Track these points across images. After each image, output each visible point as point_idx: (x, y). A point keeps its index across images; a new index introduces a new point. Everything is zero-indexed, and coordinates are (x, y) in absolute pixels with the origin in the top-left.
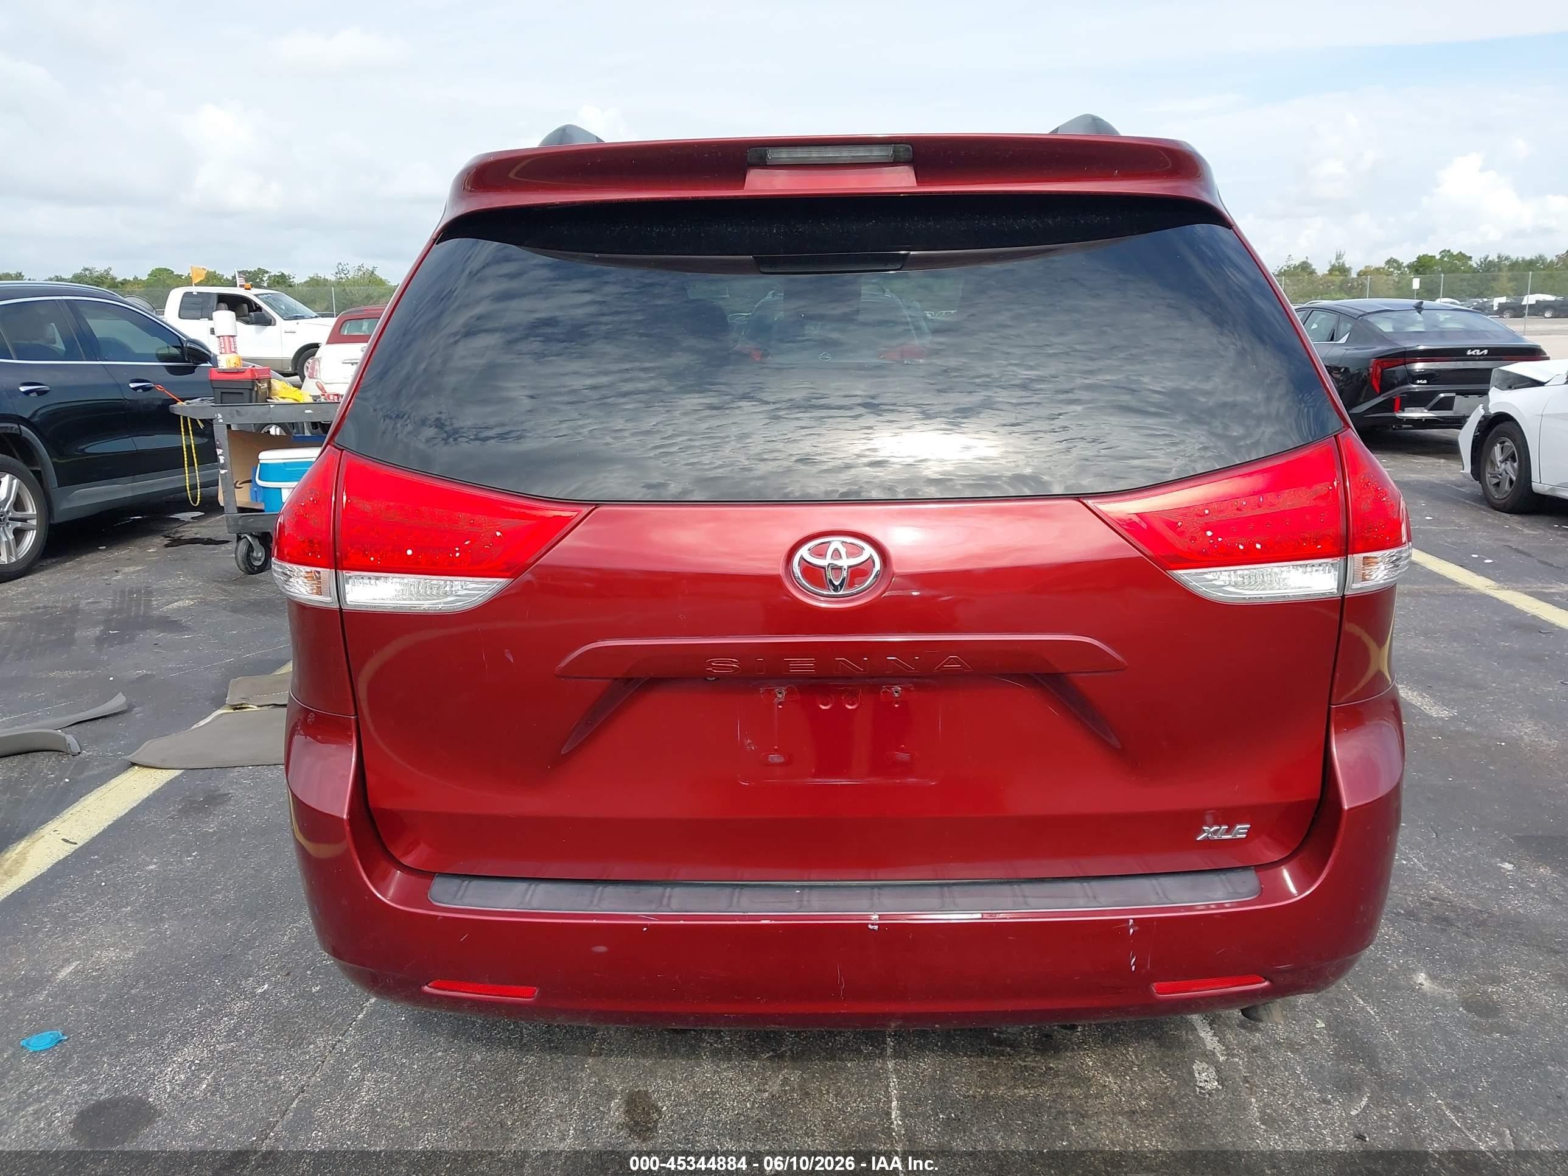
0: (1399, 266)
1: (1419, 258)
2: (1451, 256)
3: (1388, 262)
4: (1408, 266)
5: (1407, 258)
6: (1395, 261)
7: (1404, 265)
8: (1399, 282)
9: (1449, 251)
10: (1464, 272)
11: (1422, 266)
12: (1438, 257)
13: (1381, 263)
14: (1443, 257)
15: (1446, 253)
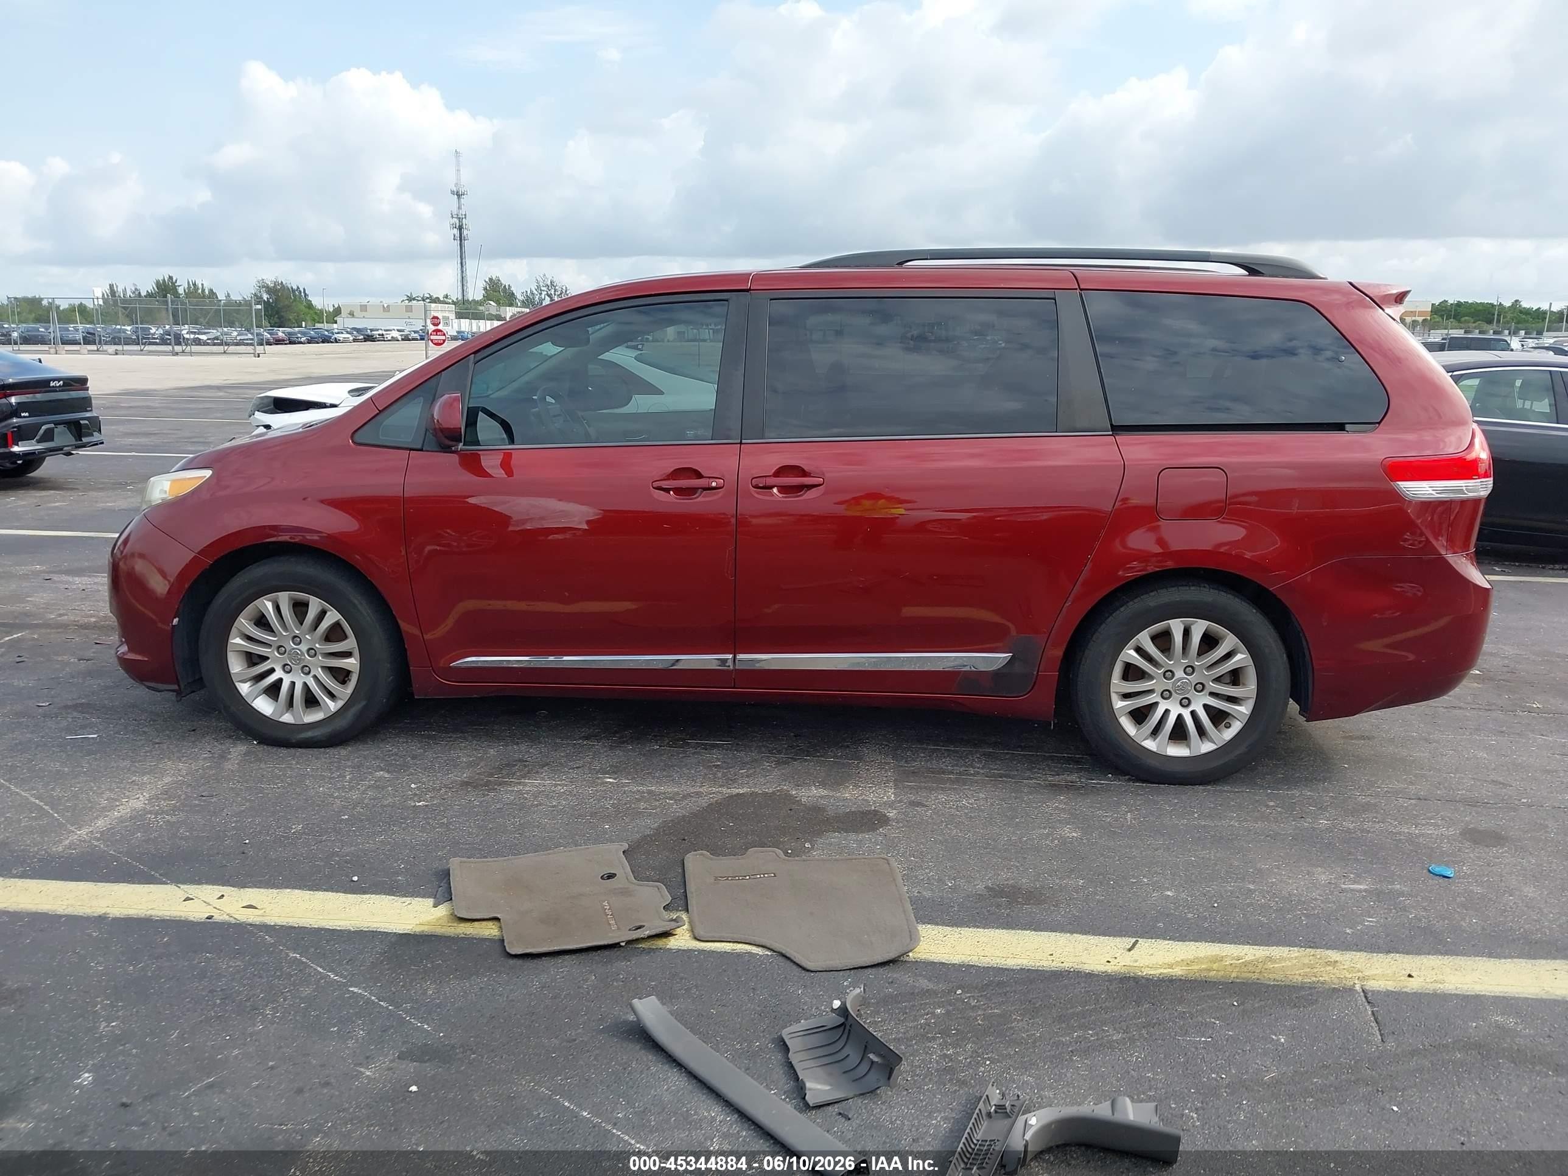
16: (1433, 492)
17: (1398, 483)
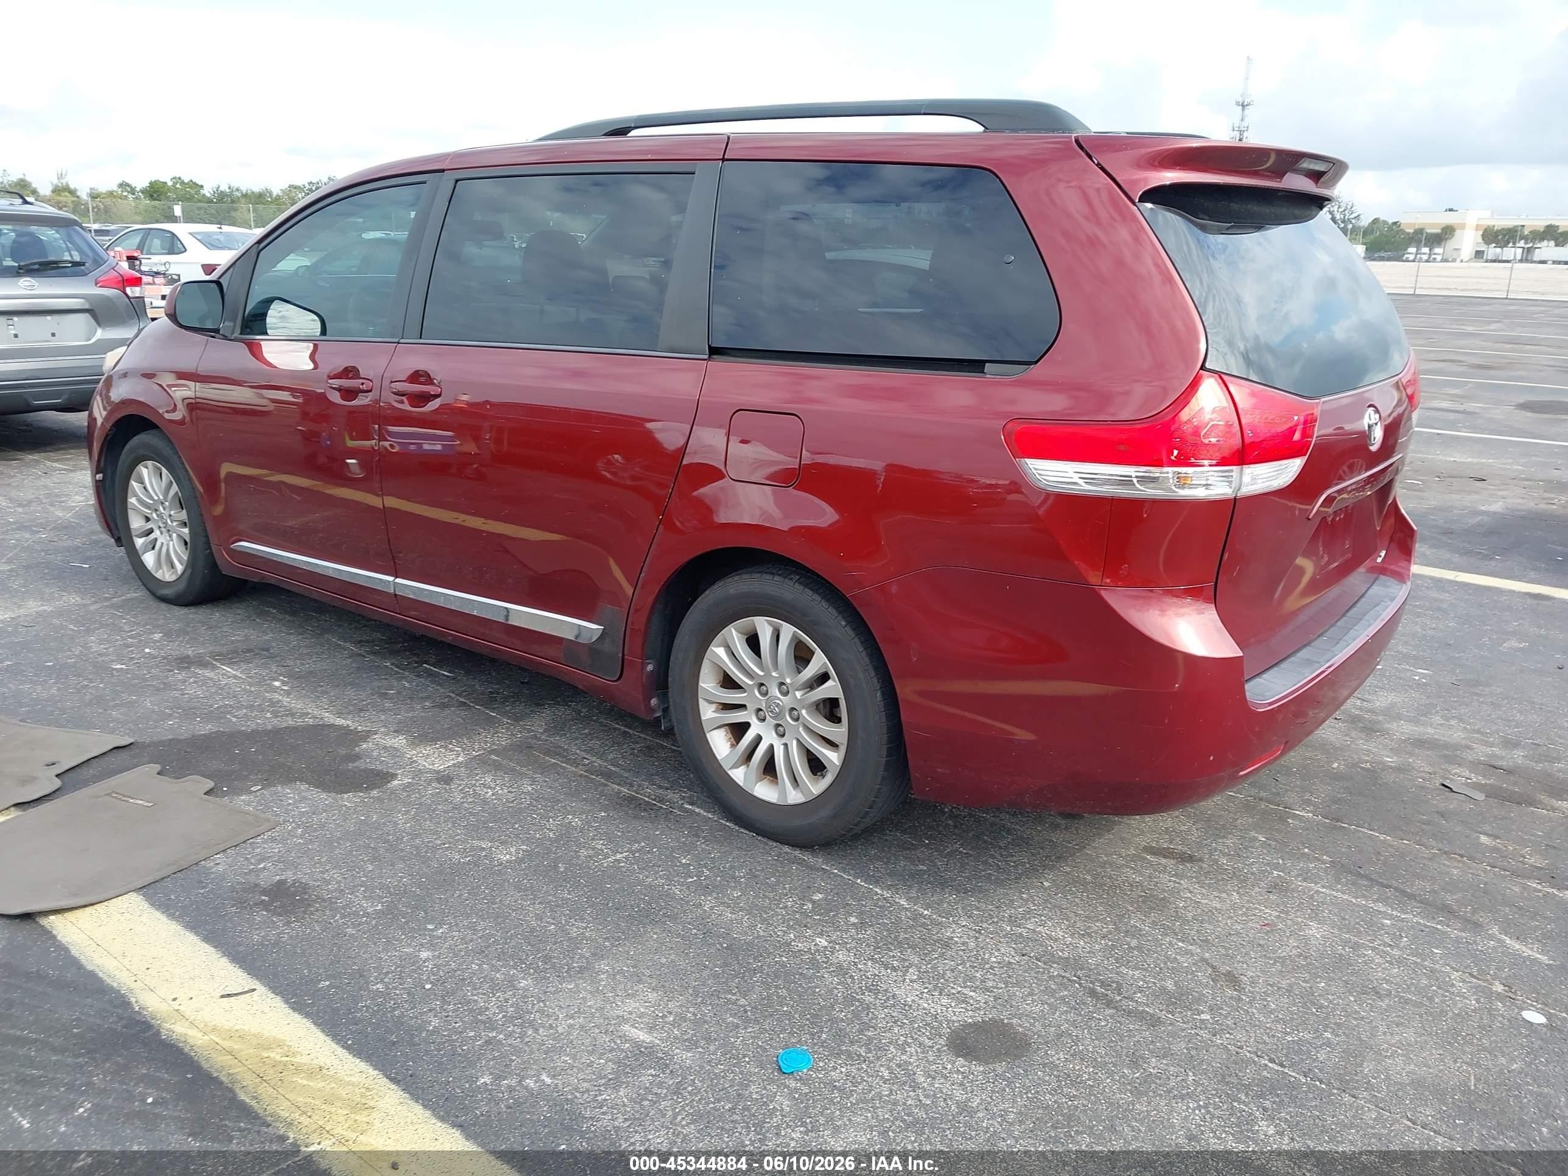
0: (133, 191)
1: (151, 183)
2: (183, 183)
3: (121, 185)
4: (142, 191)
5: (141, 183)
6: (128, 185)
7: (138, 189)
8: (136, 207)
9: (180, 178)
10: (200, 201)
11: (155, 191)
12: (170, 183)
13: (113, 186)
14: (175, 184)
15: (177, 180)
16: (1076, 479)
17: (1026, 460)
